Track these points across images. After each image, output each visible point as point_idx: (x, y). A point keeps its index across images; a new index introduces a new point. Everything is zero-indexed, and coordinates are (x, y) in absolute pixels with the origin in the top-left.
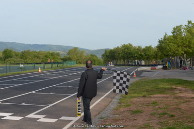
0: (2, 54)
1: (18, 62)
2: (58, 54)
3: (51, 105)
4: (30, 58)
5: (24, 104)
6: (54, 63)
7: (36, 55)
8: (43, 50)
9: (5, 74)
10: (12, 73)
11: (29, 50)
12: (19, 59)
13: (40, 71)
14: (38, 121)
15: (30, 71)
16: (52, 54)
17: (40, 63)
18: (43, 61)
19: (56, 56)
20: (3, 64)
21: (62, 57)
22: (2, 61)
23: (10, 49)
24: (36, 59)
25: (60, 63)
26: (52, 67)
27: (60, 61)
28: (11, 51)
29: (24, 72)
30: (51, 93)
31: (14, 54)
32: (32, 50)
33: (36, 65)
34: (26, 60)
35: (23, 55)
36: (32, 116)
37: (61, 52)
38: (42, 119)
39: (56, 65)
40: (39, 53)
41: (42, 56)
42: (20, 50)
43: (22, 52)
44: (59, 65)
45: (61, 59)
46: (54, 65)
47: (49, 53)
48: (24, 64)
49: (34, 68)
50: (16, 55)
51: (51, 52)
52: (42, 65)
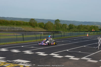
0: (68, 27)
1: (76, 31)
2: (97, 27)
3: (94, 53)
4: (82, 29)
5: (80, 52)
6: (95, 31)
7: (85, 27)
8: (89, 24)
9: (70, 37)
10: (73, 36)
11: (82, 25)
12: (76, 29)
13: (88, 35)
14: (88, 61)
15: (83, 35)
16: (94, 27)
17: (88, 32)
18: (89, 30)
19: (96, 28)
20: (69, 32)
21: (100, 28)
22: (68, 30)
23: (72, 24)
24: (85, 29)
25: (99, 32)
26: (94, 34)
27: (98, 30)
28: (73, 25)
29: (80, 36)
30: (94, 47)
31: (74, 27)
32: (83, 24)
33: (86, 32)
34: (80, 30)
35: (78, 27)
36: (84, 58)
37: (99, 26)
38: (90, 60)
39: (96, 32)
40: (87, 26)
41: (88, 28)
42: (77, 25)
43: (78, 26)
44: (98, 33)
45: (99, 29)
46: (95, 33)
47: (92, 26)
48: (79, 32)
49: (84, 34)
50: (75, 27)
51: (93, 26)
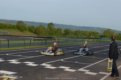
0: (63, 32)
1: (73, 37)
2: (97, 33)
3: (93, 64)
4: (80, 34)
5: (76, 62)
6: (95, 38)
7: (84, 33)
8: (88, 30)
9: (65, 44)
10: (69, 43)
11: (80, 30)
12: (73, 35)
13: (86, 43)
14: (85, 73)
15: (80, 43)
16: (94, 33)
18: (88, 37)
19: (96, 34)
20: (64, 38)
21: (100, 35)
22: (64, 36)
23: (68, 29)
24: (84, 35)
25: (99, 39)
26: (93, 41)
27: (98, 37)
28: (69, 30)
29: (77, 43)
30: (93, 57)
32: (81, 30)
33: (84, 39)
34: (77, 36)
35: (76, 33)
36: (81, 70)
37: (99, 32)
38: (88, 72)
40: (85, 32)
41: (87, 34)
42: (74, 30)
43: (75, 31)
44: (98, 40)
45: (100, 36)
46: (95, 40)
47: (92, 32)
48: (77, 38)
49: (82, 41)
50: (72, 33)
52: (87, 39)
